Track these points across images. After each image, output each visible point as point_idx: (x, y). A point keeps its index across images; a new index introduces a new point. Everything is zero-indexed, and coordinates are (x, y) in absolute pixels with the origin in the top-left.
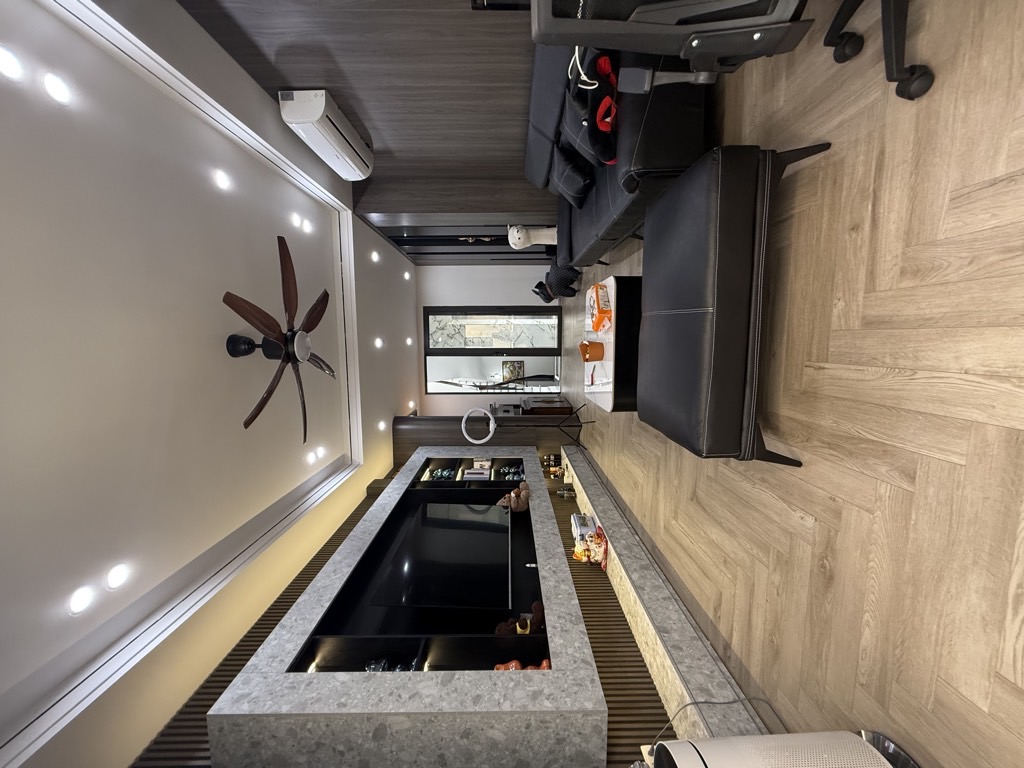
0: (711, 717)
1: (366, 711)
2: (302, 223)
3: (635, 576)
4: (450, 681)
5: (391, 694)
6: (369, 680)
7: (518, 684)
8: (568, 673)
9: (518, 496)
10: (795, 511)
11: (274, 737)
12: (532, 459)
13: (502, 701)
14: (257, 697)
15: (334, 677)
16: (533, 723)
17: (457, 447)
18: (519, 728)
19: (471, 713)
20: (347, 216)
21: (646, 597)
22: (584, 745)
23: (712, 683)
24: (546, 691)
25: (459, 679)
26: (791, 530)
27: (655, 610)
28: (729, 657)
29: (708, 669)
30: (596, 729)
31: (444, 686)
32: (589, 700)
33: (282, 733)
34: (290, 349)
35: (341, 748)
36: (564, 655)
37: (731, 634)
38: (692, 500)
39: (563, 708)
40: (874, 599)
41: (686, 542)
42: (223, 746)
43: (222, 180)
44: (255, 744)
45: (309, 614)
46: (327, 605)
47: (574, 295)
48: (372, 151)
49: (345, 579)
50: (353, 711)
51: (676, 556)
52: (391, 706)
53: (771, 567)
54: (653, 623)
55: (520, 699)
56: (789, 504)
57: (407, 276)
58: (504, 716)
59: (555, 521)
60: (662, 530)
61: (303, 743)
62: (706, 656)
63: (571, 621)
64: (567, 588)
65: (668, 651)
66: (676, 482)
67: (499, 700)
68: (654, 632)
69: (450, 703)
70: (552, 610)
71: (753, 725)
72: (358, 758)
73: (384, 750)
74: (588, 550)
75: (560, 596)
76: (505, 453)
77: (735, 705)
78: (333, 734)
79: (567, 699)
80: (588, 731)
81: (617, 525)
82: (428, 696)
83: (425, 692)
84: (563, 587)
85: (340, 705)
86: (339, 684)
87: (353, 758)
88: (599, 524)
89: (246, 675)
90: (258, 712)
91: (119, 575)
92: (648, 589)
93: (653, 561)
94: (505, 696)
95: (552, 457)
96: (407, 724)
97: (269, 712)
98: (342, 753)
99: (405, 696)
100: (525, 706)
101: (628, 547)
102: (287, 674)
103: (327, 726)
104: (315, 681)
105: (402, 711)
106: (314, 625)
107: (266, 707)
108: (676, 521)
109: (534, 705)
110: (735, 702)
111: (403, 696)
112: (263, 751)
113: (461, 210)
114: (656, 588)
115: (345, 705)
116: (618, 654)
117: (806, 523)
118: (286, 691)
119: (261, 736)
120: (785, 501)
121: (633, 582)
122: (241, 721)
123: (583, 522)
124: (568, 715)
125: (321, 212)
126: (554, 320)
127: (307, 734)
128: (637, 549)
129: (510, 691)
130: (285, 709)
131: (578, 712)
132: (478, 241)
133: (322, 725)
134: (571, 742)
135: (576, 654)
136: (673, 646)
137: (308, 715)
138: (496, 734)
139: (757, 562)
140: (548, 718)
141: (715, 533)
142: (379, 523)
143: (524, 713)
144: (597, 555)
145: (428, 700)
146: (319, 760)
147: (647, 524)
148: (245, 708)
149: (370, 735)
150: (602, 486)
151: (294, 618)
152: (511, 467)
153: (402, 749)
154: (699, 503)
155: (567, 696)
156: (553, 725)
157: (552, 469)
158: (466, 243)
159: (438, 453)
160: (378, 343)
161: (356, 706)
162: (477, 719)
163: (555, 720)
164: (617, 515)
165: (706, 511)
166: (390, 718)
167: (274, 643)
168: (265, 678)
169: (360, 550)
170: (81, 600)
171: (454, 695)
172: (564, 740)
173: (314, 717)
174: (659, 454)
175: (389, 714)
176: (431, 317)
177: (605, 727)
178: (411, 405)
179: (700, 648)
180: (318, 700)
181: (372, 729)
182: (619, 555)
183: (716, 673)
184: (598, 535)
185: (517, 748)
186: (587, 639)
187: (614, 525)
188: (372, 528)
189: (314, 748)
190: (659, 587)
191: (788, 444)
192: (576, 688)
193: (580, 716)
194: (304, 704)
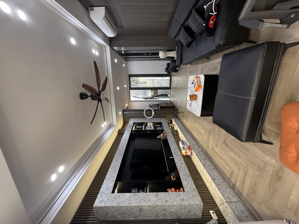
0: (232, 206)
1: (137, 205)
2: (95, 52)
3: (203, 162)
4: (158, 196)
5: (142, 200)
6: (135, 196)
7: (177, 196)
8: (190, 193)
9: (163, 135)
10: (267, 156)
11: (112, 211)
12: (164, 122)
13: (173, 202)
14: (106, 201)
15: (125, 195)
16: (182, 207)
17: (142, 119)
18: (178, 208)
19: (166, 205)
20: (108, 48)
21: (207, 169)
22: (196, 212)
23: (230, 196)
24: (185, 198)
25: (160, 195)
26: (265, 161)
27: (210, 173)
28: (235, 188)
29: (229, 191)
30: (200, 209)
31: (157, 197)
32: (198, 201)
33: (114, 210)
34: (100, 97)
35: (130, 214)
36: (188, 187)
37: (236, 183)
38: (224, 143)
39: (191, 204)
40: (298, 188)
41: (220, 154)
42: (98, 213)
43: (73, 41)
44: (107, 213)
45: (113, 175)
46: (117, 172)
47: (177, 72)
48: (117, 26)
49: (120, 163)
50: (133, 205)
51: (216, 157)
52: (143, 204)
53: (255, 169)
54: (211, 177)
55: (178, 201)
56: (266, 154)
57: (124, 65)
58: (175, 206)
59: (176, 143)
60: (210, 149)
61: (120, 213)
62: (227, 187)
63: (187, 177)
64: (184, 166)
65: (216, 186)
66: (217, 137)
67: (173, 201)
68: (211, 179)
69: (159, 203)
70: (181, 173)
71: (244, 209)
72: (134, 216)
73: (142, 214)
74: (186, 152)
75: (183, 169)
76: (157, 120)
77: (238, 203)
78: (128, 210)
79: (192, 201)
80: (197, 209)
81: (194, 145)
82: (153, 200)
83: (152, 199)
84: (183, 165)
85: (130, 203)
86: (127, 197)
87: (133, 216)
88: (188, 144)
89: (101, 194)
90: (107, 206)
91: (61, 169)
92: (207, 166)
93: (207, 157)
94: (174, 200)
95: (170, 121)
96: (148, 208)
97: (110, 206)
98: (130, 215)
99: (147, 200)
100: (180, 203)
101: (199, 152)
102: (112, 194)
103: (126, 209)
104: (120, 196)
105: (147, 205)
106: (115, 178)
107: (109, 204)
108: (217, 148)
109: (183, 203)
110: (238, 202)
111: (146, 200)
112: (109, 215)
113: (145, 46)
114: (209, 165)
115: (131, 203)
116: (199, 183)
117: (272, 161)
118: (113, 199)
119: (108, 211)
120: (264, 153)
121: (202, 164)
122: (103, 208)
123: (183, 143)
124: (192, 205)
125: (101, 48)
126: (168, 78)
127: (121, 211)
128: (201, 153)
129: (175, 199)
130: (114, 205)
131: (195, 205)
132: (148, 54)
133: (125, 209)
134: (192, 212)
135: (191, 187)
136: (218, 184)
137: (121, 206)
138: (173, 210)
139: (249, 167)
140: (187, 206)
141: (232, 155)
142: (125, 145)
143: (180, 205)
144: (189, 153)
145: (153, 202)
146: (124, 216)
147: (204, 146)
148: (103, 205)
149: (138, 211)
150: (187, 131)
151: (109, 176)
152: (158, 125)
153: (147, 214)
154: (226, 145)
155: (191, 200)
156: (188, 208)
157: (170, 125)
158: (144, 55)
159: (137, 121)
160: (118, 88)
161: (134, 204)
162: (167, 207)
163: (188, 207)
164: (193, 141)
165: (229, 148)
166: (143, 207)
167: (106, 184)
168: (106, 195)
169: (122, 154)
170: (54, 177)
171: (160, 200)
172: (191, 211)
173: (123, 207)
174: (211, 127)
175: (143, 206)
176: (131, 78)
177: (202, 208)
178: (127, 105)
179: (225, 185)
180: (123, 202)
181: (139, 209)
182: (197, 155)
183: (231, 193)
184: (189, 148)
185: (178, 213)
186: (193, 182)
187: (193, 145)
188: (124, 146)
189: (123, 214)
190: (210, 165)
191: (268, 137)
192: (193, 198)
193: (195, 206)
194: (119, 203)
